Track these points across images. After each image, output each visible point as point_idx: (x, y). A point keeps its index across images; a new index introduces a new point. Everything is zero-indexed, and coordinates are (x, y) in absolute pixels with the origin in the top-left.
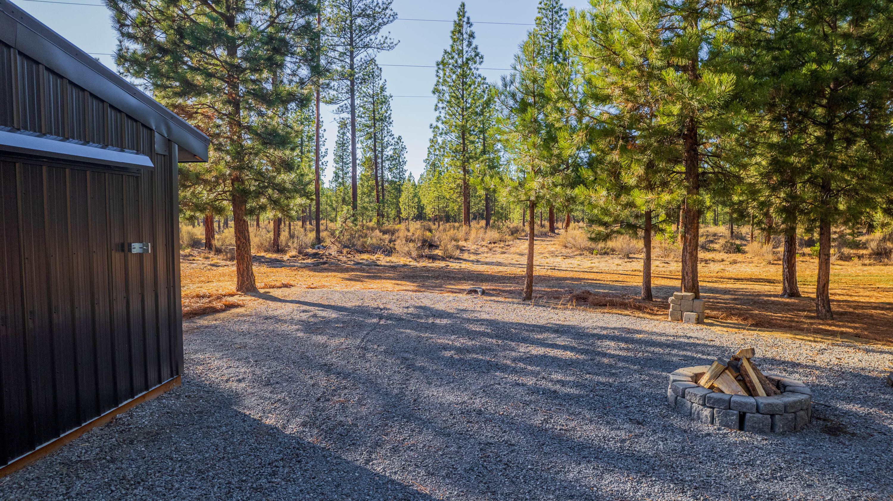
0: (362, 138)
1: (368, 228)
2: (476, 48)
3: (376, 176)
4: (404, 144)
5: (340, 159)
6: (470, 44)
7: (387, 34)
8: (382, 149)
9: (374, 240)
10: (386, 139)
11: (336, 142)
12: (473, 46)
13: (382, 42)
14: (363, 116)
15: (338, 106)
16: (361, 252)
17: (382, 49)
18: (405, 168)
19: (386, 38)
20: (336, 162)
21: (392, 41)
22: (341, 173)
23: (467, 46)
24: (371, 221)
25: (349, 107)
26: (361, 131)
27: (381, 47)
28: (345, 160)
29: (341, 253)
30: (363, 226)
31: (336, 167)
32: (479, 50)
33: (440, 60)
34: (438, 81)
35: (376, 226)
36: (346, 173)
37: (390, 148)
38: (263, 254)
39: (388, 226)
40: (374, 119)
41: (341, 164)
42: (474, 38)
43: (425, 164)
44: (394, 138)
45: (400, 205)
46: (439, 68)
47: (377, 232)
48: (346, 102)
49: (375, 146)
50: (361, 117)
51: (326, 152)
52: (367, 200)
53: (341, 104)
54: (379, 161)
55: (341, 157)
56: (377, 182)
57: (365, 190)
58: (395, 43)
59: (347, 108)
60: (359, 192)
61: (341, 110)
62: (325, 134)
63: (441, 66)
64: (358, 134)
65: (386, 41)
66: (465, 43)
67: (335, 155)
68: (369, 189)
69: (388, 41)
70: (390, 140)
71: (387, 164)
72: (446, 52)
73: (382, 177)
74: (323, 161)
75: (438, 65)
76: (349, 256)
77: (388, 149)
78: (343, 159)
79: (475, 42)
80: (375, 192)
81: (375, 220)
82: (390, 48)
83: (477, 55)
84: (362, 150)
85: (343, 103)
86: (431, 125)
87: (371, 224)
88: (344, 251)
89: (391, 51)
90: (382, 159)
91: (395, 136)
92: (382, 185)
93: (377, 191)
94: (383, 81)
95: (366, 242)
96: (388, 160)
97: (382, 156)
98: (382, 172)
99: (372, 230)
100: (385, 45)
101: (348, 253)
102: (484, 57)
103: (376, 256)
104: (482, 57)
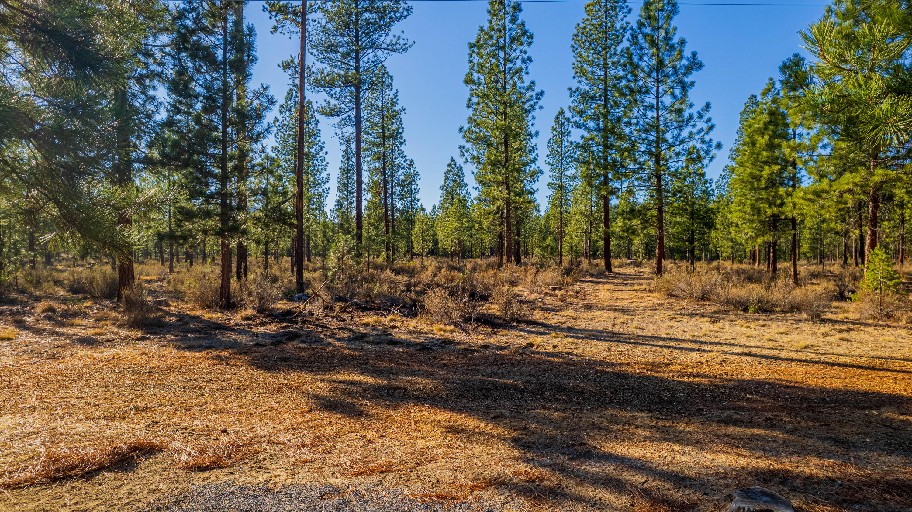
0: (369, 158)
1: (376, 267)
2: (523, 24)
3: (386, 204)
4: (417, 170)
5: (344, 187)
6: (514, 21)
7: (400, 34)
8: (392, 173)
9: (385, 287)
10: (397, 162)
11: (340, 169)
12: (519, 22)
13: (394, 42)
14: (370, 132)
15: (340, 117)
16: (363, 308)
17: (394, 51)
18: (418, 196)
19: (399, 37)
20: (339, 190)
21: (406, 41)
22: (345, 202)
23: (510, 22)
24: (378, 256)
25: (353, 119)
26: (367, 150)
27: (392, 49)
28: (350, 189)
29: (332, 309)
30: (369, 263)
31: (339, 196)
32: (527, 27)
33: (473, 41)
34: (472, 69)
35: (385, 263)
36: (351, 203)
37: (401, 171)
38: (198, 313)
39: (399, 263)
40: (384, 136)
41: (346, 192)
42: (520, 10)
43: (441, 191)
44: (406, 160)
45: (413, 238)
46: (473, 51)
47: (388, 273)
48: (350, 113)
49: (384, 168)
50: (368, 133)
51: (328, 178)
52: (374, 232)
53: (344, 116)
54: (389, 186)
55: (346, 185)
56: (386, 211)
57: (372, 221)
58: (409, 43)
59: (351, 120)
60: (365, 223)
61: (344, 124)
62: (327, 157)
63: (476, 50)
64: (364, 154)
65: (399, 41)
66: (508, 18)
67: (339, 182)
68: (377, 219)
69: (401, 41)
70: (402, 162)
71: (398, 190)
72: (482, 30)
73: (393, 205)
74: (324, 188)
75: (471, 46)
76: (344, 316)
77: (399, 173)
78: (348, 187)
79: (521, 17)
80: (384, 223)
81: (383, 255)
82: (404, 50)
83: (524, 33)
84: (368, 172)
85: (346, 115)
86: (461, 128)
87: (379, 260)
88: (337, 306)
89: (404, 54)
90: (392, 183)
91: (407, 158)
92: (393, 215)
93: (387, 222)
94: (394, 91)
95: (372, 289)
96: (399, 185)
97: (392, 181)
98: (392, 199)
99: (381, 269)
100: (398, 46)
101: (343, 310)
102: (534, 36)
103: (390, 317)
104: (531, 37)
